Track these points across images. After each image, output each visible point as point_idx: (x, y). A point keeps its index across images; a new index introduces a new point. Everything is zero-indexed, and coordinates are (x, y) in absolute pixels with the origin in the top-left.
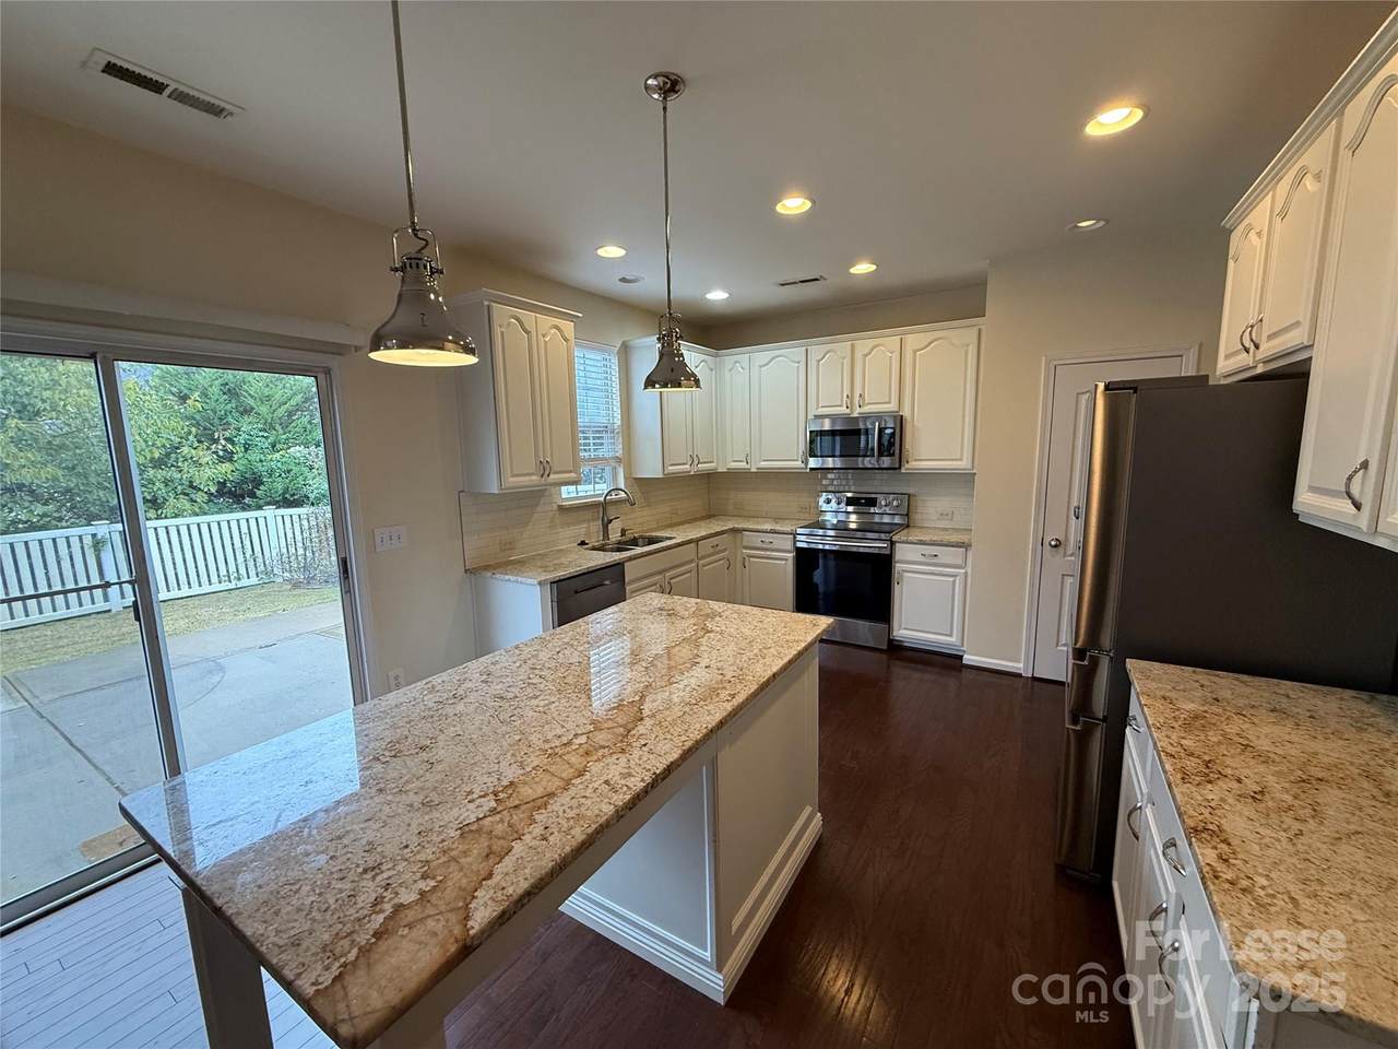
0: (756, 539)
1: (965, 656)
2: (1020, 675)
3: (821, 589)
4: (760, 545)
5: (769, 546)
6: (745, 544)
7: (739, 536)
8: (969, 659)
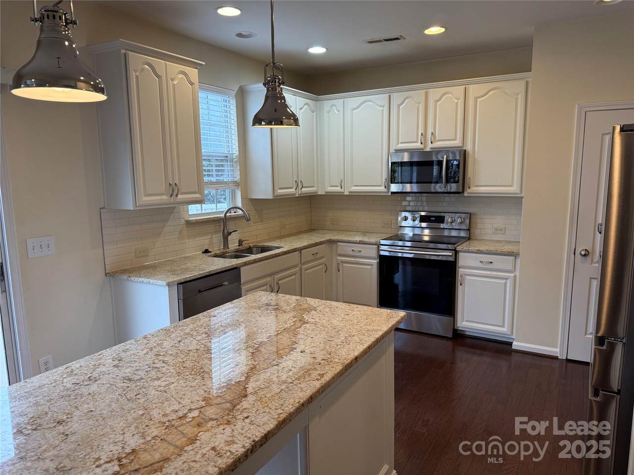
0: (348, 249)
1: (514, 343)
2: (556, 358)
3: (401, 289)
4: (351, 253)
5: (359, 254)
6: (339, 252)
7: (335, 245)
8: (517, 345)
